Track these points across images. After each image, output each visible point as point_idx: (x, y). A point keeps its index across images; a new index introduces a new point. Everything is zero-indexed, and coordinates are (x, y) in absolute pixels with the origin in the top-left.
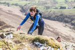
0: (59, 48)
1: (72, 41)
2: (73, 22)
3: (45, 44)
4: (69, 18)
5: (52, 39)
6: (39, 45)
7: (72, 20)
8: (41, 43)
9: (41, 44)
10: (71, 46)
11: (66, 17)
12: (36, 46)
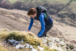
0: (39, 44)
1: (60, 36)
2: (60, 13)
3: (22, 41)
4: (54, 8)
5: (30, 35)
6: (14, 42)
7: (59, 10)
8: (17, 40)
9: (16, 42)
10: (53, 41)
11: (52, 7)
12: (11, 44)
